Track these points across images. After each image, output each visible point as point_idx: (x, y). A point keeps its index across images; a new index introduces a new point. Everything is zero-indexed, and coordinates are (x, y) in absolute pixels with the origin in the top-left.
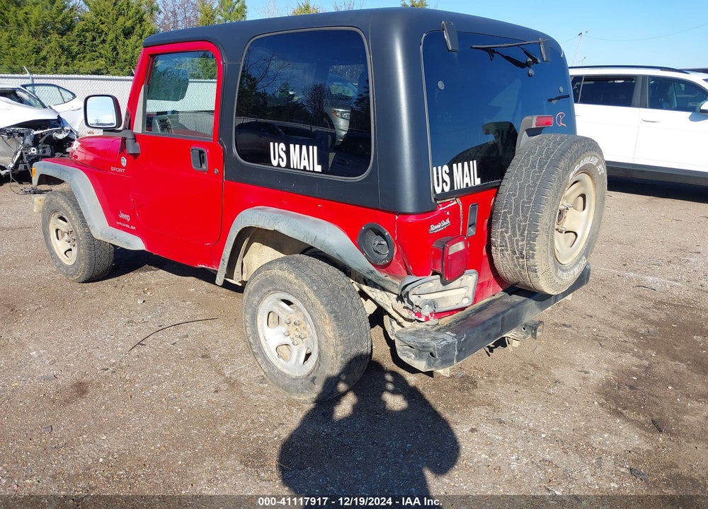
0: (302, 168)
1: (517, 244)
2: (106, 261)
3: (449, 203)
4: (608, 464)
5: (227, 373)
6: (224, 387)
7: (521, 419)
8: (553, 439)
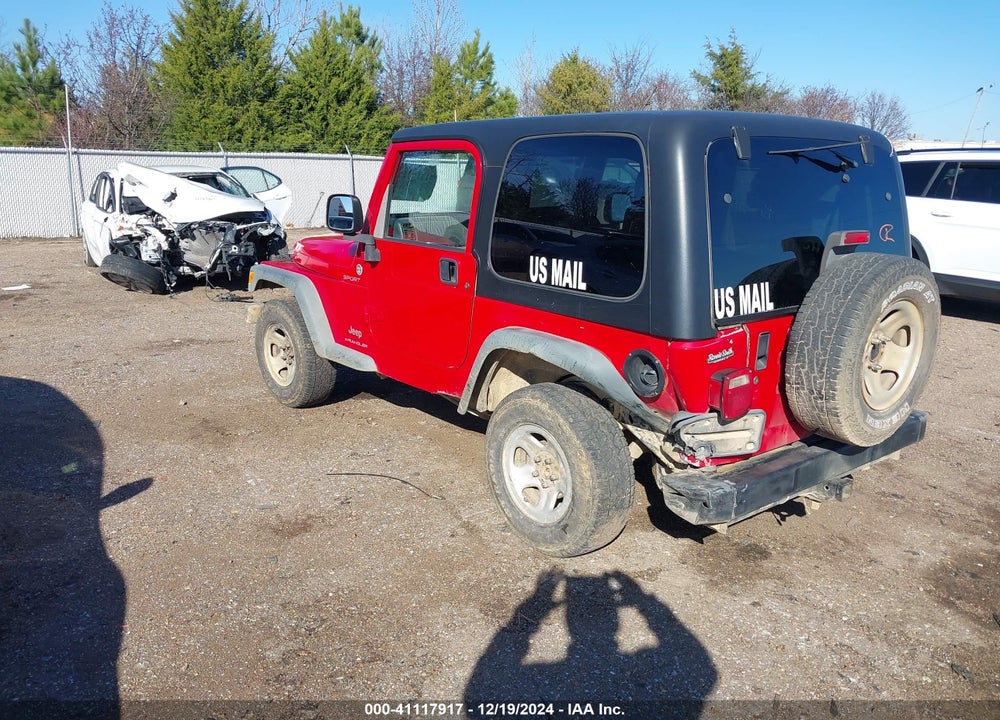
0: (564, 285)
1: (815, 382)
2: (328, 381)
3: (733, 329)
4: (923, 656)
5: (465, 518)
6: (462, 531)
7: (819, 597)
8: (856, 623)
